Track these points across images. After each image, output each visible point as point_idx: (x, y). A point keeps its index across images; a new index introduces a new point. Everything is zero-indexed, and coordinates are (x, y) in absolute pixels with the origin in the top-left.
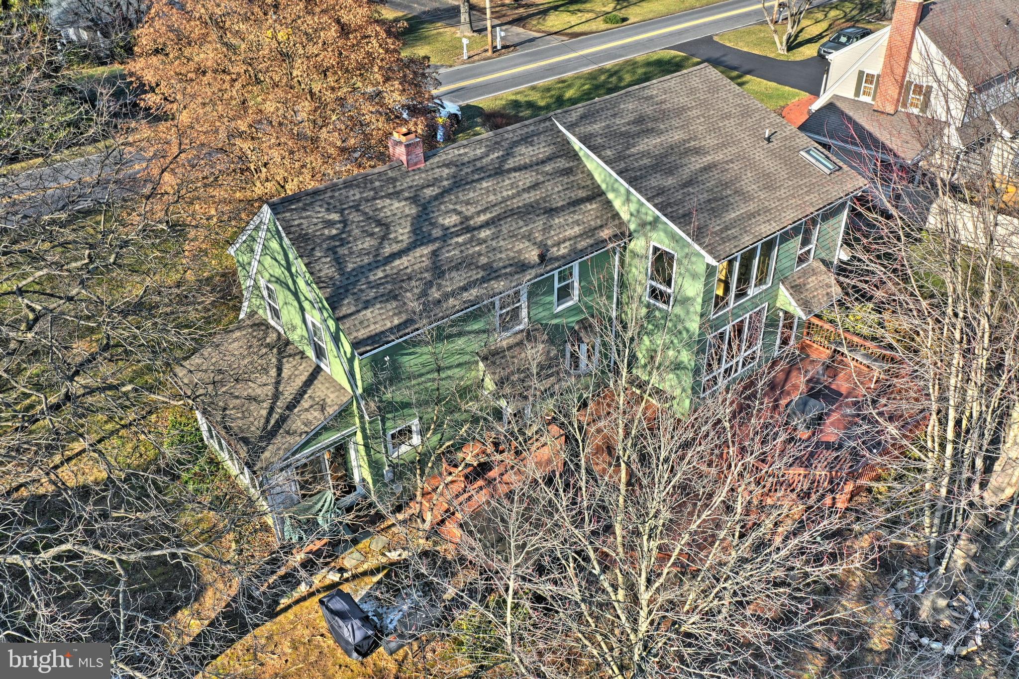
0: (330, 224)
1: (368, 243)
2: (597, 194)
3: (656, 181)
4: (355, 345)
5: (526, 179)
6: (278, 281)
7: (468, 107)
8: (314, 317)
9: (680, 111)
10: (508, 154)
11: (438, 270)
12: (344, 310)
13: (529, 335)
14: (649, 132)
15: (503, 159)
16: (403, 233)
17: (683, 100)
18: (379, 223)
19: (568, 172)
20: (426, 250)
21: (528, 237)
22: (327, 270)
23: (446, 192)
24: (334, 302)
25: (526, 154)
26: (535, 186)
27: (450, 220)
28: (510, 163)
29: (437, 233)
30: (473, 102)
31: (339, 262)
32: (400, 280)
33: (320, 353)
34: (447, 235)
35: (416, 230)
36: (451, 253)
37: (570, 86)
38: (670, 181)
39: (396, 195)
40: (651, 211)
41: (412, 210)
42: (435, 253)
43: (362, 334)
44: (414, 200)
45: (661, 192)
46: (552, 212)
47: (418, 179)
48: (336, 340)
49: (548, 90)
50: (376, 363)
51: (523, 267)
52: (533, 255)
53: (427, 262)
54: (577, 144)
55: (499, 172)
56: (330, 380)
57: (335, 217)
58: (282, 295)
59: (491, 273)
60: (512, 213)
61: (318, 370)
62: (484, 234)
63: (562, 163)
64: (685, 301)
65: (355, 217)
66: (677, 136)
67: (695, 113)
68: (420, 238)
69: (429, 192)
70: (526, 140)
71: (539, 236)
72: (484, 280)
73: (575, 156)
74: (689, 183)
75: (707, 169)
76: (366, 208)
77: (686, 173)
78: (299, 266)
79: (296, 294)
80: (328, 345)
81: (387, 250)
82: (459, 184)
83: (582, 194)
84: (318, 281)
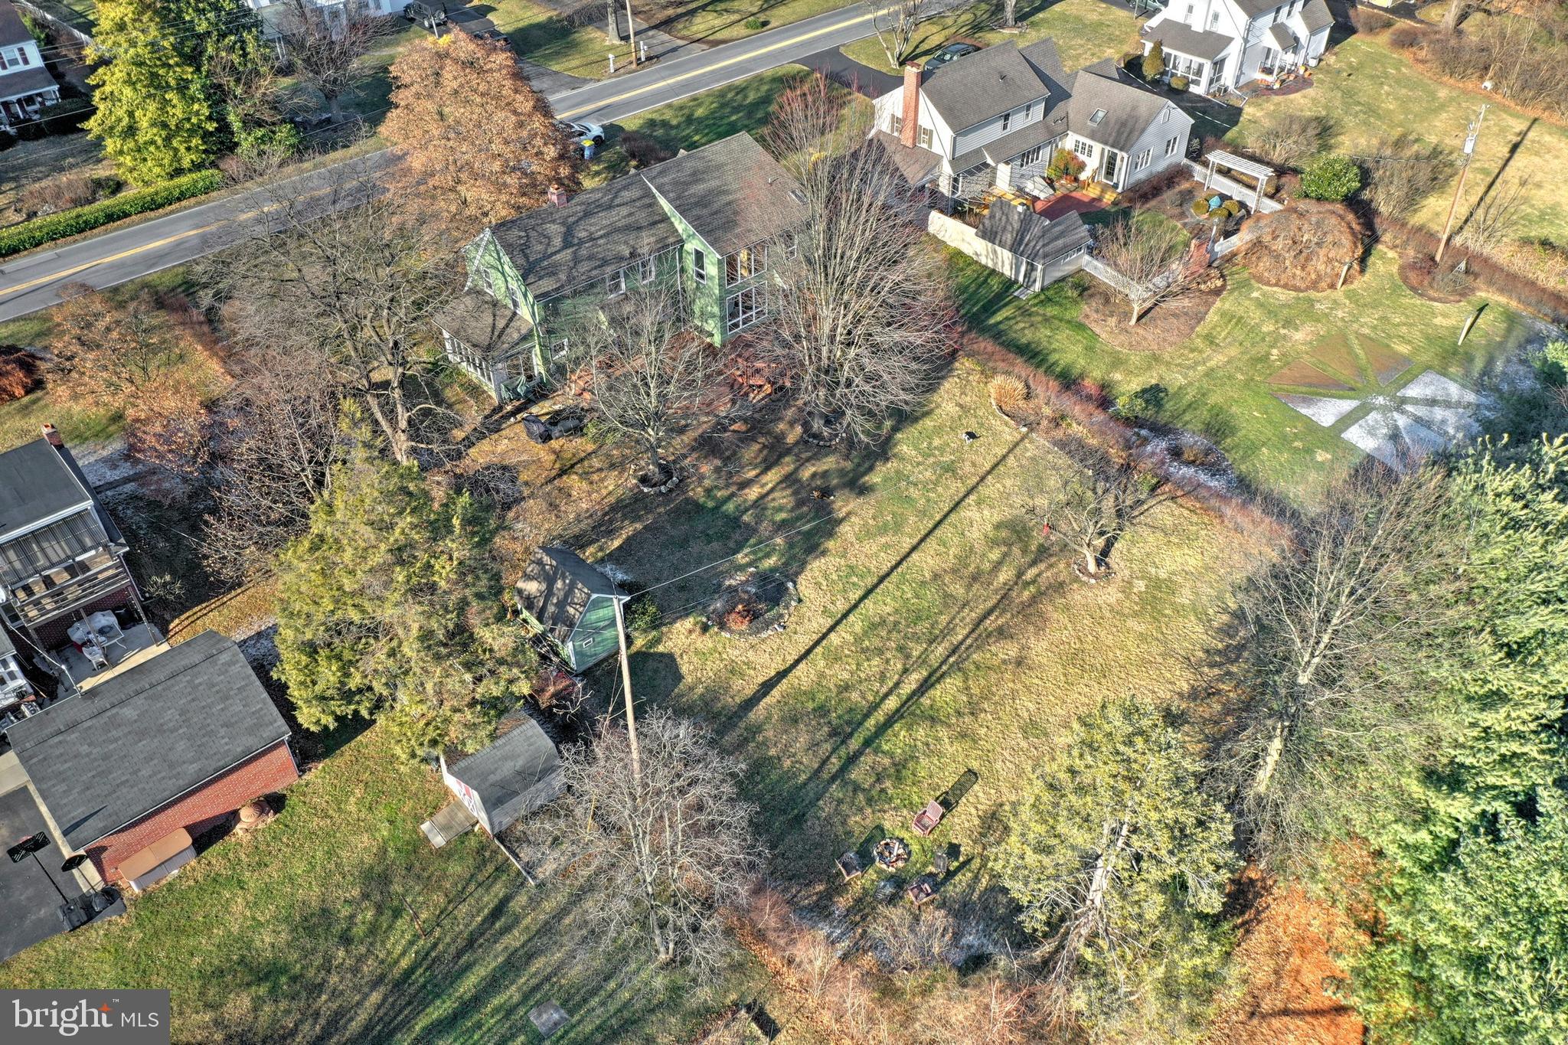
0: (520, 237)
1: (540, 247)
2: (665, 219)
3: (696, 212)
4: (535, 297)
5: (624, 211)
6: (492, 267)
7: (612, 125)
8: (514, 285)
9: (719, 167)
10: (616, 197)
11: (576, 260)
12: (530, 280)
13: (627, 298)
14: (697, 181)
15: (612, 200)
16: (557, 242)
17: (722, 159)
18: (545, 237)
19: (650, 205)
20: (569, 251)
21: (626, 243)
22: (521, 261)
23: (580, 219)
24: (525, 277)
25: (626, 195)
26: (630, 214)
27: (583, 234)
28: (617, 201)
29: (576, 241)
30: (617, 120)
31: (526, 257)
32: (555, 265)
33: (515, 304)
34: (581, 242)
35: (565, 240)
36: (584, 252)
37: (699, 105)
38: (705, 212)
39: (553, 222)
40: (692, 230)
41: (563, 229)
42: (575, 253)
43: (538, 292)
44: (563, 224)
45: (699, 218)
46: (639, 228)
47: (565, 213)
48: (525, 296)
49: (681, 108)
50: (546, 307)
51: (622, 259)
52: (627, 253)
53: (569, 257)
54: (654, 191)
55: (610, 207)
56: (521, 318)
57: (523, 234)
58: (493, 273)
59: (605, 262)
60: (618, 230)
61: (515, 314)
62: (601, 242)
63: (647, 201)
64: (712, 278)
65: (533, 234)
66: (713, 184)
67: (729, 167)
68: (567, 244)
69: (571, 220)
70: (625, 188)
71: (631, 242)
72: (600, 266)
73: (654, 196)
74: (716, 213)
75: (729, 203)
76: (539, 229)
77: (715, 206)
78: (506, 259)
79: (503, 274)
80: (520, 299)
81: (550, 251)
82: (587, 214)
83: (657, 218)
84: (517, 267)
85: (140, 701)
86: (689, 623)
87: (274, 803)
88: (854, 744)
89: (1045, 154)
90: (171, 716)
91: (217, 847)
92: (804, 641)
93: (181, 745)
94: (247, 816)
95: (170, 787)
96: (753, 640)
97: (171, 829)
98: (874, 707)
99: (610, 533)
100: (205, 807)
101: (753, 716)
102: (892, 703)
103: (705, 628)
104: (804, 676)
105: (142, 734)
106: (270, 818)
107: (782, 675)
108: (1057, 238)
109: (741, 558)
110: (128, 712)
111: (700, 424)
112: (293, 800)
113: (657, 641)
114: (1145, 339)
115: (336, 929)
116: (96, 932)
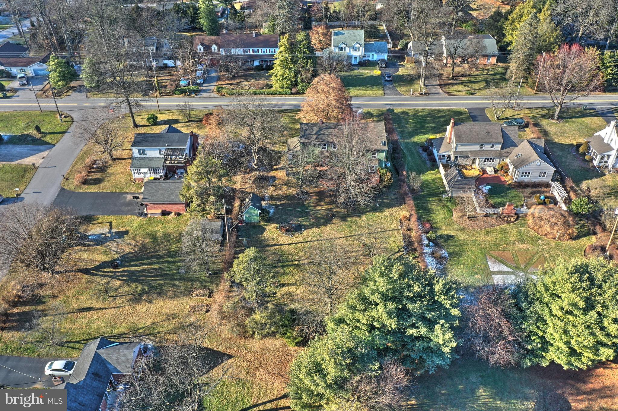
0: (306, 128)
1: (309, 132)
5: (336, 130)
10: (337, 127)
11: (316, 138)
12: (302, 138)
13: (328, 152)
16: (314, 132)
17: (371, 126)
18: (312, 130)
20: (316, 135)
21: (332, 138)
22: (302, 133)
23: (324, 129)
25: (340, 127)
26: (337, 132)
27: (322, 132)
29: (319, 133)
31: (305, 133)
32: (310, 137)
34: (321, 134)
36: (319, 137)
39: (317, 127)
43: (302, 142)
44: (319, 128)
46: (338, 136)
47: (321, 126)
50: (303, 146)
51: (328, 142)
52: (330, 141)
55: (334, 128)
59: (323, 141)
60: (332, 135)
62: (326, 136)
63: (344, 130)
65: (310, 128)
68: (317, 133)
69: (322, 128)
70: (341, 125)
71: (334, 139)
72: (321, 141)
81: (311, 134)
82: (326, 128)
85: (166, 184)
86: (275, 225)
87: (178, 214)
88: (280, 264)
89: (497, 161)
90: (169, 189)
91: (165, 216)
92: (294, 241)
93: (167, 195)
94: (173, 214)
95: (161, 200)
96: (283, 235)
97: (160, 209)
98: (292, 261)
99: (280, 201)
100: (167, 208)
101: (267, 249)
102: (296, 263)
103: (277, 228)
104: (284, 248)
105: (163, 189)
106: (176, 217)
107: (281, 245)
108: (461, 184)
109: (300, 219)
110: (163, 185)
111: (323, 188)
112: (181, 216)
113: (266, 225)
114: (466, 223)
115: (169, 239)
116: (140, 219)
